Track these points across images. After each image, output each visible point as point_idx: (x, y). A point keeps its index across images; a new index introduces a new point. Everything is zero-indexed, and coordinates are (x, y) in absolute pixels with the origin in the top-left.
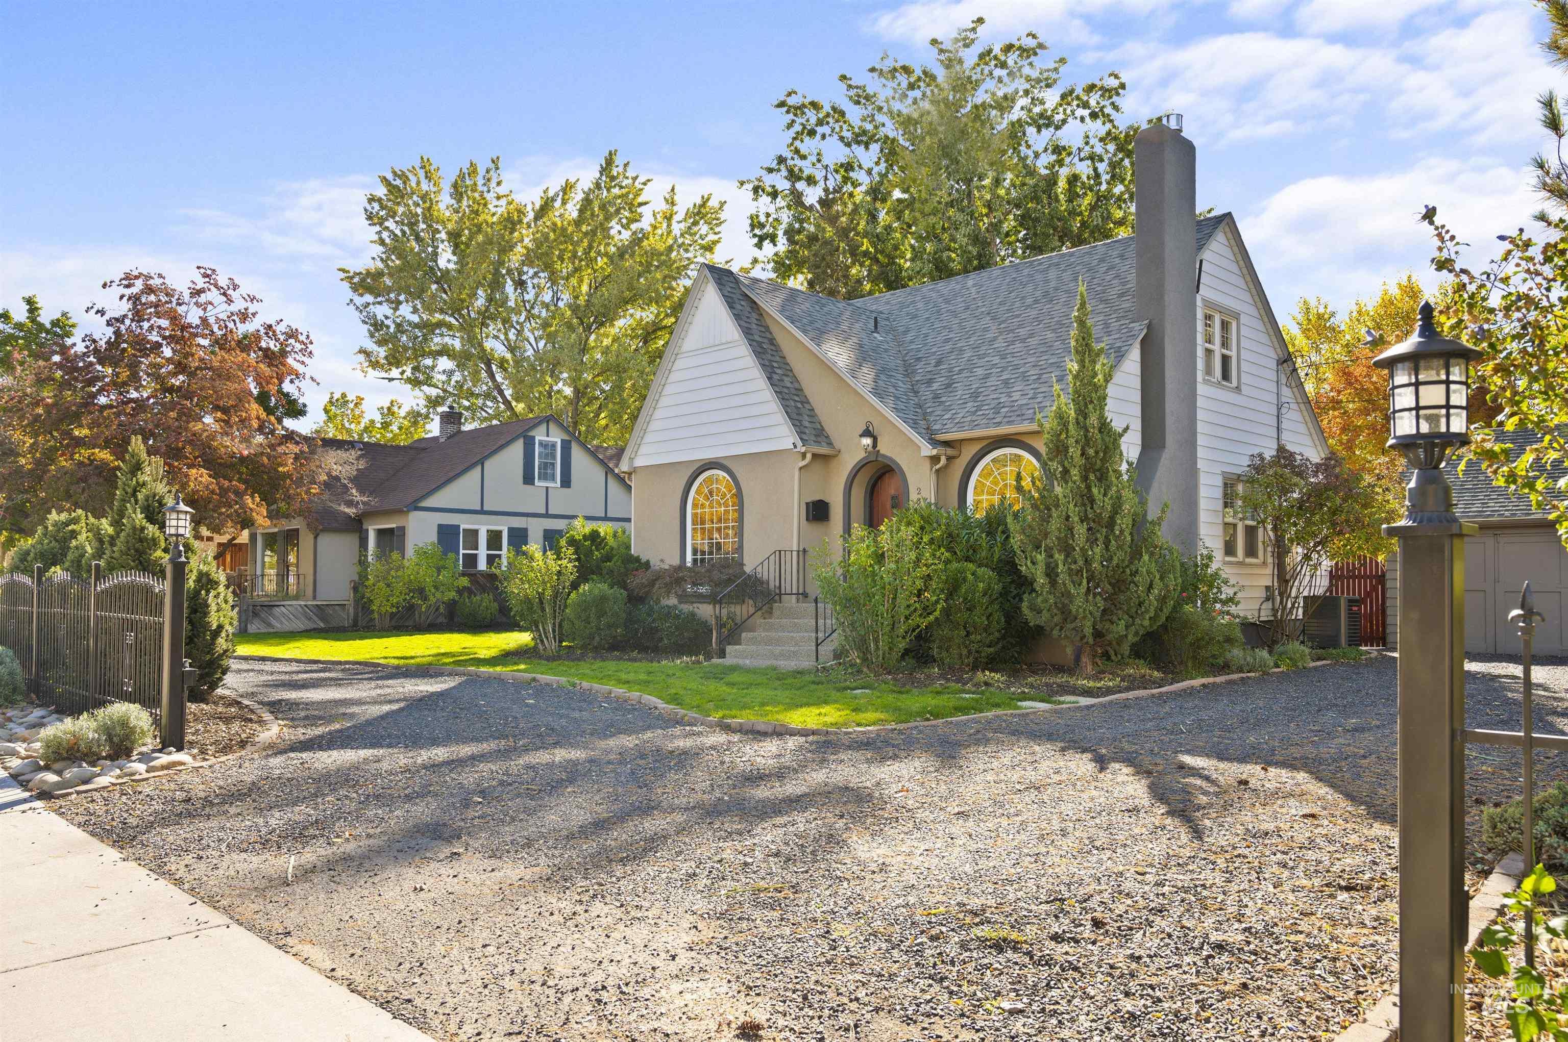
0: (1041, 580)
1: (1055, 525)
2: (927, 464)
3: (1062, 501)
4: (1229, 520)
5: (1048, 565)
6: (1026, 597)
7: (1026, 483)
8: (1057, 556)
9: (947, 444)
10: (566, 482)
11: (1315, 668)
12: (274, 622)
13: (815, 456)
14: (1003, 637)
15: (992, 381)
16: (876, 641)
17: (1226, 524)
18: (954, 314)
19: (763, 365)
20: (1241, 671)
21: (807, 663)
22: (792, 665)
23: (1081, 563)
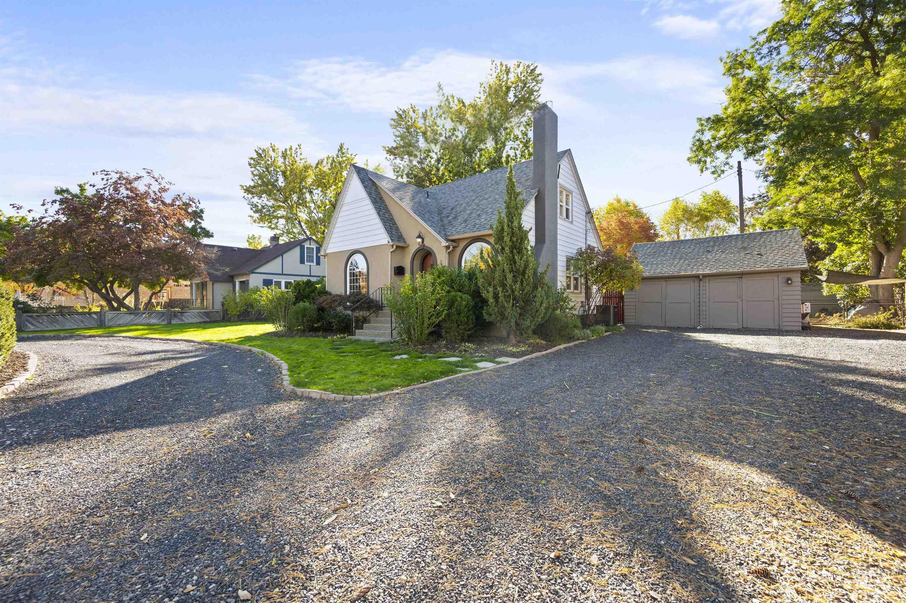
0: (491, 300)
1: (497, 274)
2: (444, 249)
3: (501, 262)
4: (568, 275)
5: (494, 293)
6: (485, 308)
7: (486, 256)
8: (498, 289)
9: (453, 241)
10: (318, 263)
11: (607, 336)
12: (184, 319)
13: (397, 247)
14: (475, 326)
15: (474, 215)
16: (414, 329)
17: (567, 277)
18: (460, 191)
19: (375, 208)
20: (578, 339)
21: (388, 339)
22: (381, 339)
23: (510, 292)
